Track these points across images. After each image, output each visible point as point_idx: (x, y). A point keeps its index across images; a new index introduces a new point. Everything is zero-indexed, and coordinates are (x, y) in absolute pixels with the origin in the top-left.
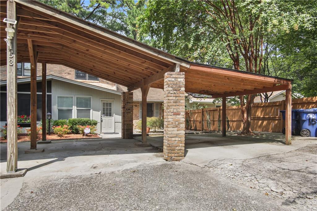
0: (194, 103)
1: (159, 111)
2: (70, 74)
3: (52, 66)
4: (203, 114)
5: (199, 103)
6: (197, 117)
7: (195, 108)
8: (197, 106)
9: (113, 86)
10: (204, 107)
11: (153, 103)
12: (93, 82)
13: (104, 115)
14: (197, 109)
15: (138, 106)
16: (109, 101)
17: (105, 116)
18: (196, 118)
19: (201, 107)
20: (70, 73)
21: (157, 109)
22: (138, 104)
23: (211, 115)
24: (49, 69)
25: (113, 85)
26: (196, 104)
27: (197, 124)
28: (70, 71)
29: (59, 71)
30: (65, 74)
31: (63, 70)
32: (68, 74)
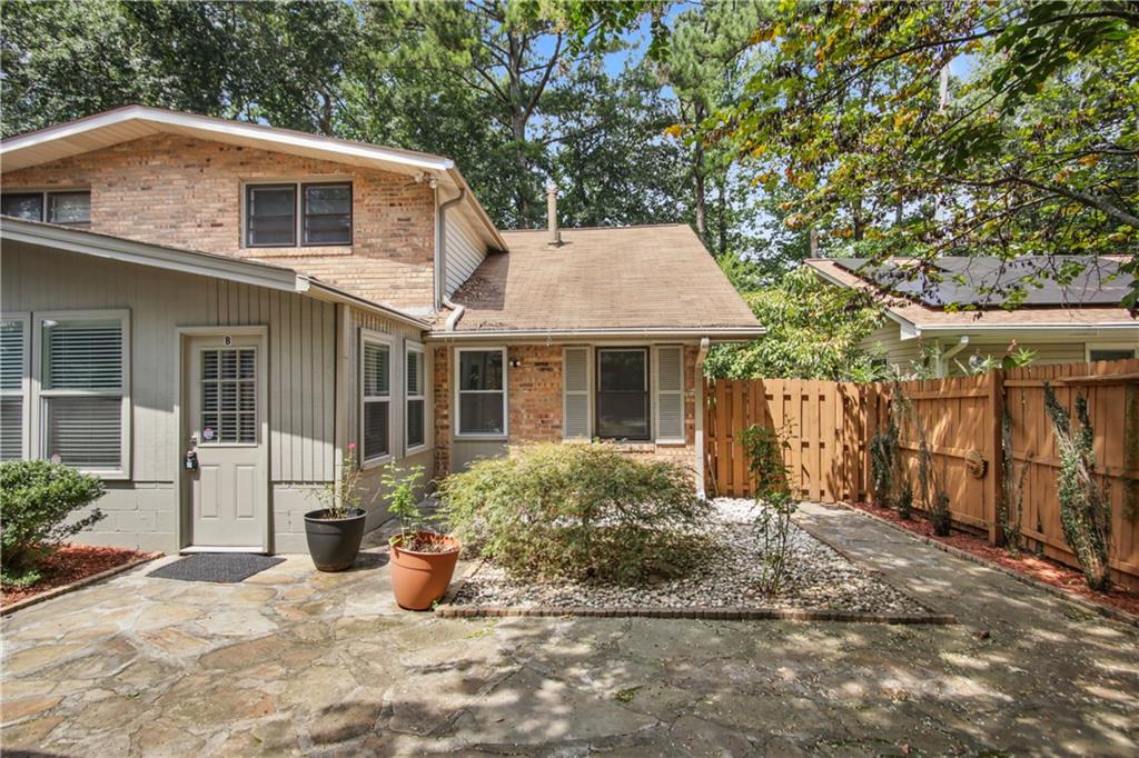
0: (929, 339)
1: (681, 392)
2: (221, 225)
3: (147, 198)
4: (1004, 414)
5: (965, 341)
6: (950, 432)
7: (939, 371)
8: (951, 359)
9: (421, 267)
10: (1007, 360)
11: (648, 348)
12: (322, 256)
13: (209, 433)
14: (953, 371)
15: (556, 370)
16: (241, 337)
17: (214, 439)
18: (947, 440)
19: (980, 360)
20: (219, 221)
21: (669, 381)
22: (555, 359)
23: (1098, 423)
24: (135, 213)
25: (418, 263)
26: (948, 347)
27: (956, 487)
28: (220, 210)
29: (173, 217)
30: (199, 226)
31: (189, 211)
32: (213, 226)
